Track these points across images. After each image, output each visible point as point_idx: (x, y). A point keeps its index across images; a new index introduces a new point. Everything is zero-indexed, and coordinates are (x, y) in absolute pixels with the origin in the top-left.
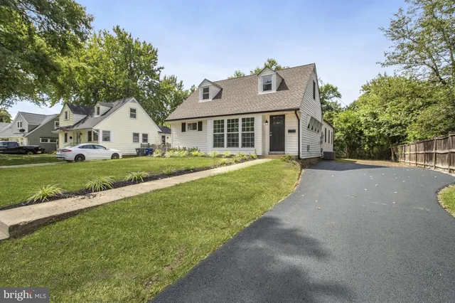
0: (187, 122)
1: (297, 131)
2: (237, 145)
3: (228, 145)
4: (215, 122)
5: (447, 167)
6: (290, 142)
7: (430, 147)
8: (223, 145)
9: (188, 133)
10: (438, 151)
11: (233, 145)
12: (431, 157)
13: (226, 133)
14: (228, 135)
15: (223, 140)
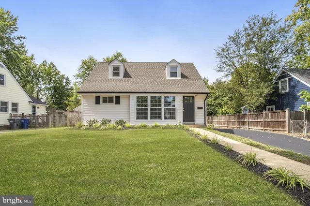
0: (102, 95)
1: (203, 108)
2: (160, 118)
3: (152, 118)
4: (138, 98)
5: (260, 128)
6: (200, 116)
7: (242, 118)
8: (146, 118)
9: (103, 106)
10: (250, 120)
11: (156, 117)
12: (243, 123)
13: (149, 107)
14: (152, 110)
15: (146, 114)
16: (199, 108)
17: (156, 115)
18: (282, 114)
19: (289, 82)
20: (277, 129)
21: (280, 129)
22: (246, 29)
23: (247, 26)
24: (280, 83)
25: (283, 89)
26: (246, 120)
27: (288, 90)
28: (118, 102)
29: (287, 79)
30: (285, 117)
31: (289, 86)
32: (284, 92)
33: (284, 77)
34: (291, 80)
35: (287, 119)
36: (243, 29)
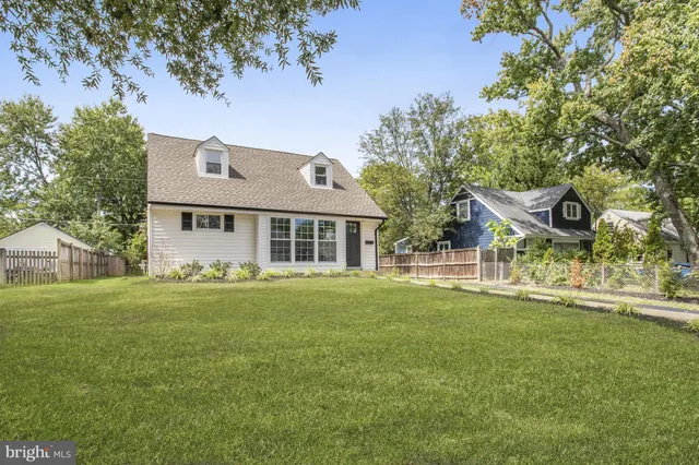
0: (196, 212)
1: (374, 243)
2: (312, 259)
3: (298, 259)
4: (273, 220)
5: (437, 276)
6: (368, 256)
7: (405, 261)
8: (288, 259)
9: (197, 234)
10: (420, 264)
11: (304, 259)
12: (407, 270)
13: (293, 238)
14: (297, 244)
15: (288, 251)
16: (367, 242)
17: (305, 254)
18: (471, 254)
19: (471, 206)
20: (464, 277)
21: (469, 276)
22: (414, 112)
23: (416, 108)
24: (458, 207)
25: (463, 215)
26: (412, 264)
27: (469, 218)
28: (229, 227)
29: (468, 201)
30: (475, 258)
31: (471, 211)
32: (464, 220)
33: (465, 197)
34: (473, 203)
35: (478, 261)
36: (409, 111)
